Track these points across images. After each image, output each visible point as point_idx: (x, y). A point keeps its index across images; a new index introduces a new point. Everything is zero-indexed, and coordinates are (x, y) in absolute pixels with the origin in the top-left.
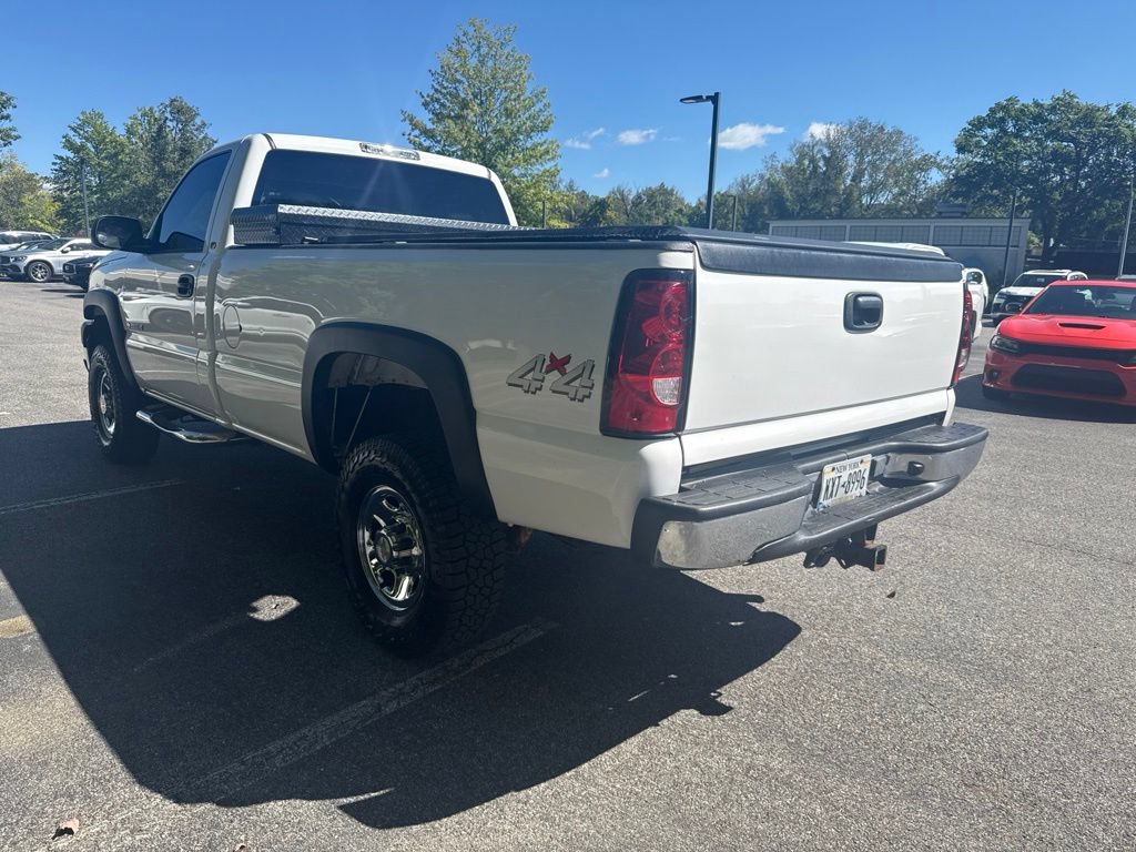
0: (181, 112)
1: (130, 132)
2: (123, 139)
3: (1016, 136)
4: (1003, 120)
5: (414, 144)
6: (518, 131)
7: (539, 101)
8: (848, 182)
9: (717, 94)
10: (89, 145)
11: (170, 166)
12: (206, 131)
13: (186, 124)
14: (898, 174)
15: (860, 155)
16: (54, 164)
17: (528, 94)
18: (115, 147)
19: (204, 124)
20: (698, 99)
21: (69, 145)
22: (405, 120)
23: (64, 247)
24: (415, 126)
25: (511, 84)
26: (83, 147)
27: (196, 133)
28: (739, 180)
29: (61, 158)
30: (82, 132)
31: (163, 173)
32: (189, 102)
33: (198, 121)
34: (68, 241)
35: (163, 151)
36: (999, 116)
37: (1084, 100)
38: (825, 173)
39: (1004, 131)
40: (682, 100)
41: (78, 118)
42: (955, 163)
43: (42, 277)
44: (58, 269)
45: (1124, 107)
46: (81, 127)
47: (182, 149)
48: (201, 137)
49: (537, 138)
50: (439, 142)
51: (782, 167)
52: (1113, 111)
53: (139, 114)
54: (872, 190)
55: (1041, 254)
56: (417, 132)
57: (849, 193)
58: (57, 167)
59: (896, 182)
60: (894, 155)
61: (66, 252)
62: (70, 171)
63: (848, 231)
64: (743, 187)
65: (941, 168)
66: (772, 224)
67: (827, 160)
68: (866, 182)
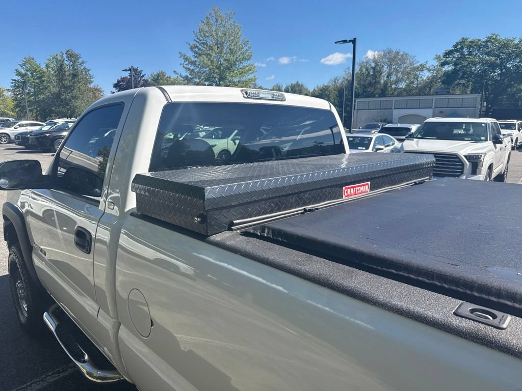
0: (72, 56)
1: (47, 67)
2: (45, 69)
5: (186, 68)
6: (236, 60)
7: (246, 46)
8: (385, 78)
9: (355, 39)
10: (28, 73)
11: (67, 83)
12: (85, 65)
13: (74, 62)
14: (409, 73)
15: (390, 66)
16: (12, 83)
17: (240, 43)
18: (41, 74)
19: (84, 62)
20: (345, 41)
21: (19, 74)
22: (181, 57)
23: (16, 126)
24: (186, 59)
25: (232, 38)
26: (26, 74)
27: (79, 66)
29: (15, 80)
30: (24, 67)
31: (64, 86)
32: (76, 51)
33: (80, 60)
34: (17, 123)
35: (64, 75)
36: (458, 47)
37: (502, 37)
38: (372, 75)
40: (336, 43)
41: (23, 61)
42: (436, 68)
43: (5, 141)
44: (12, 137)
46: (24, 64)
47: (73, 74)
48: (82, 68)
49: (245, 64)
50: (197, 67)
52: (517, 41)
53: (51, 58)
54: (396, 82)
55: (485, 110)
56: (187, 62)
57: (386, 84)
58: (13, 85)
59: (408, 78)
60: (405, 65)
61: (17, 128)
62: (20, 86)
63: (394, 103)
64: (335, 82)
65: (429, 70)
66: (358, 100)
67: (374, 69)
68: (393, 78)
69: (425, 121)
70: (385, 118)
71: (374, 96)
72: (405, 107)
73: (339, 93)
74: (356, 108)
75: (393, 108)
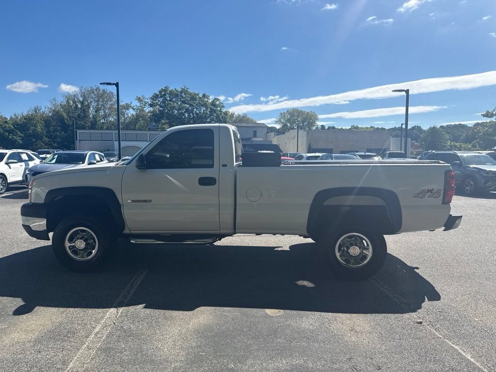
3: (171, 100)
4: (165, 95)
8: (94, 113)
15: (97, 102)
28: (33, 108)
36: (163, 93)
38: (81, 108)
39: (166, 99)
45: (204, 94)
51: (61, 105)
52: (201, 96)
57: (95, 118)
60: (112, 102)
64: (36, 112)
65: (134, 109)
66: (78, 131)
67: (82, 103)
68: (102, 113)
69: (193, 148)
70: (108, 148)
71: (84, 129)
72: (125, 140)
73: (45, 123)
74: (78, 139)
75: (114, 140)
